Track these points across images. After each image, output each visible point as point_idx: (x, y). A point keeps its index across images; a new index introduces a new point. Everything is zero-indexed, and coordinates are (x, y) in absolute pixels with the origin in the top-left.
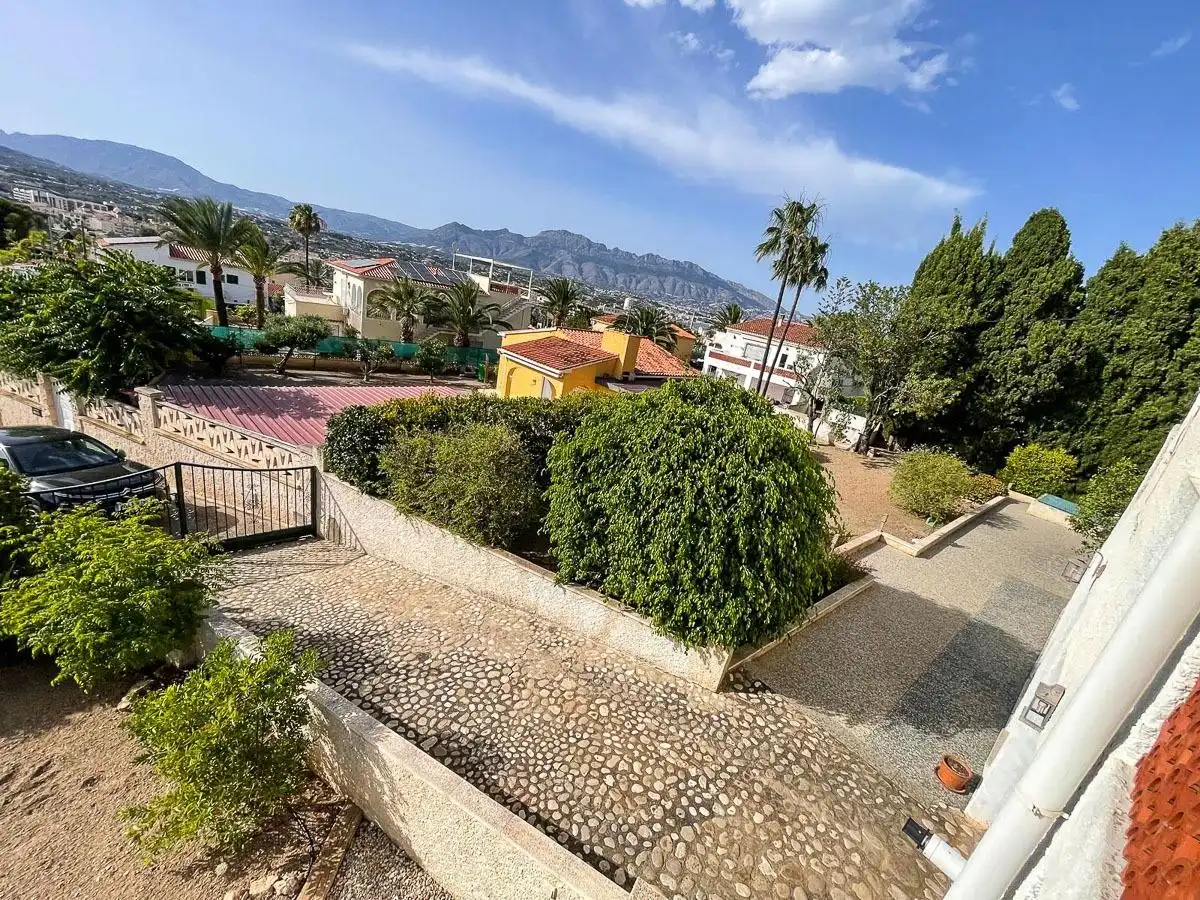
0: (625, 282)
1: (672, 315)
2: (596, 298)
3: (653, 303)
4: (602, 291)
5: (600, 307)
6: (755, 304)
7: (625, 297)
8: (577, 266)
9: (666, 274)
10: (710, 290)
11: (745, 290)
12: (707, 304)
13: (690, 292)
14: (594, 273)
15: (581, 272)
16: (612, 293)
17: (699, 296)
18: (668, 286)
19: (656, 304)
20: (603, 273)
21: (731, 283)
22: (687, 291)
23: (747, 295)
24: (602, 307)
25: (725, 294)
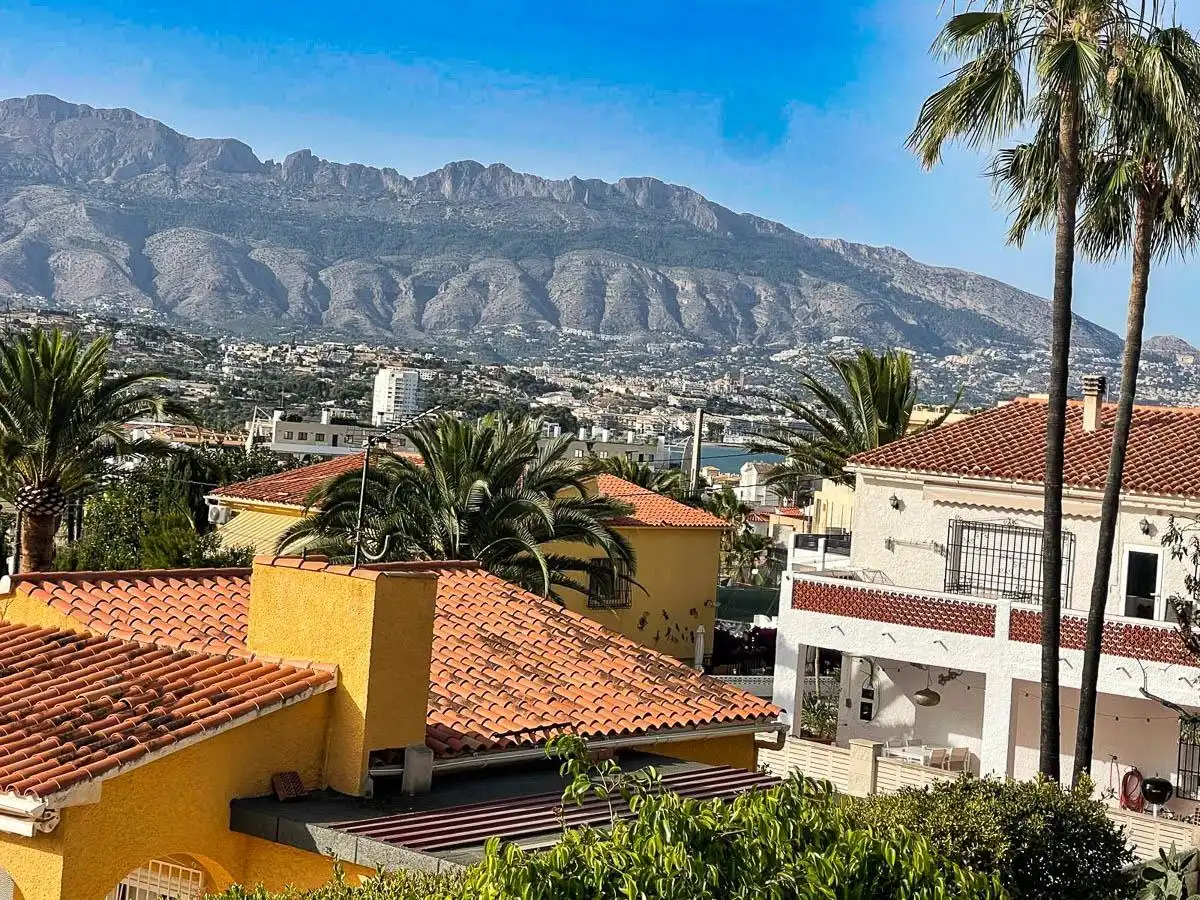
0: (363, 297)
1: (611, 424)
2: (233, 391)
3: (511, 381)
4: (255, 352)
5: (253, 427)
6: (982, 330)
7: (370, 369)
8: (123, 252)
9: (551, 245)
10: (764, 292)
11: (915, 271)
12: (763, 354)
13: (674, 310)
14: (209, 274)
15: (143, 274)
16: (306, 359)
17: (713, 320)
18: (566, 291)
19: (527, 382)
20: (259, 273)
21: (854, 249)
22: (656, 305)
23: (933, 293)
24: (266, 428)
25: (832, 303)
